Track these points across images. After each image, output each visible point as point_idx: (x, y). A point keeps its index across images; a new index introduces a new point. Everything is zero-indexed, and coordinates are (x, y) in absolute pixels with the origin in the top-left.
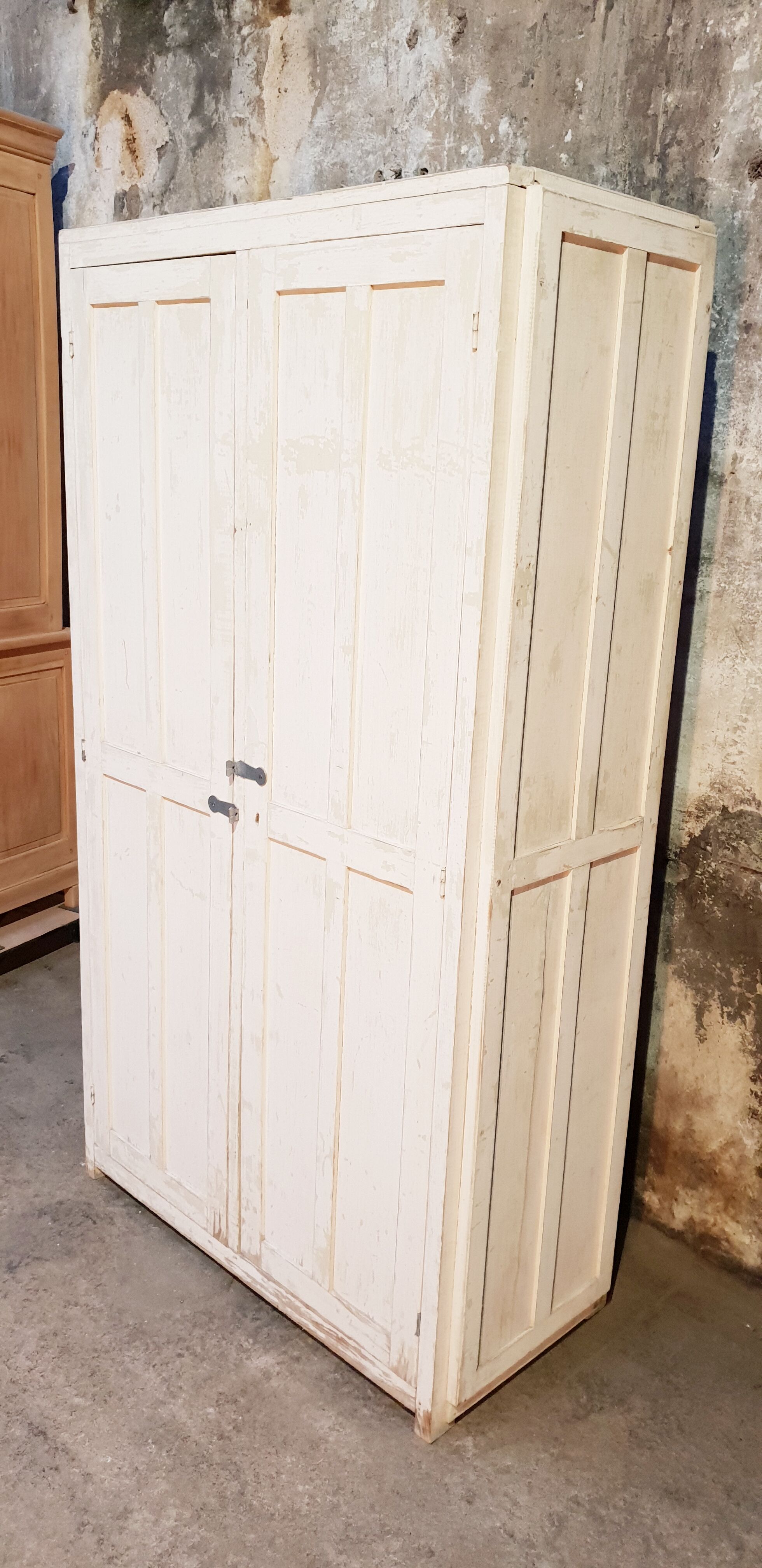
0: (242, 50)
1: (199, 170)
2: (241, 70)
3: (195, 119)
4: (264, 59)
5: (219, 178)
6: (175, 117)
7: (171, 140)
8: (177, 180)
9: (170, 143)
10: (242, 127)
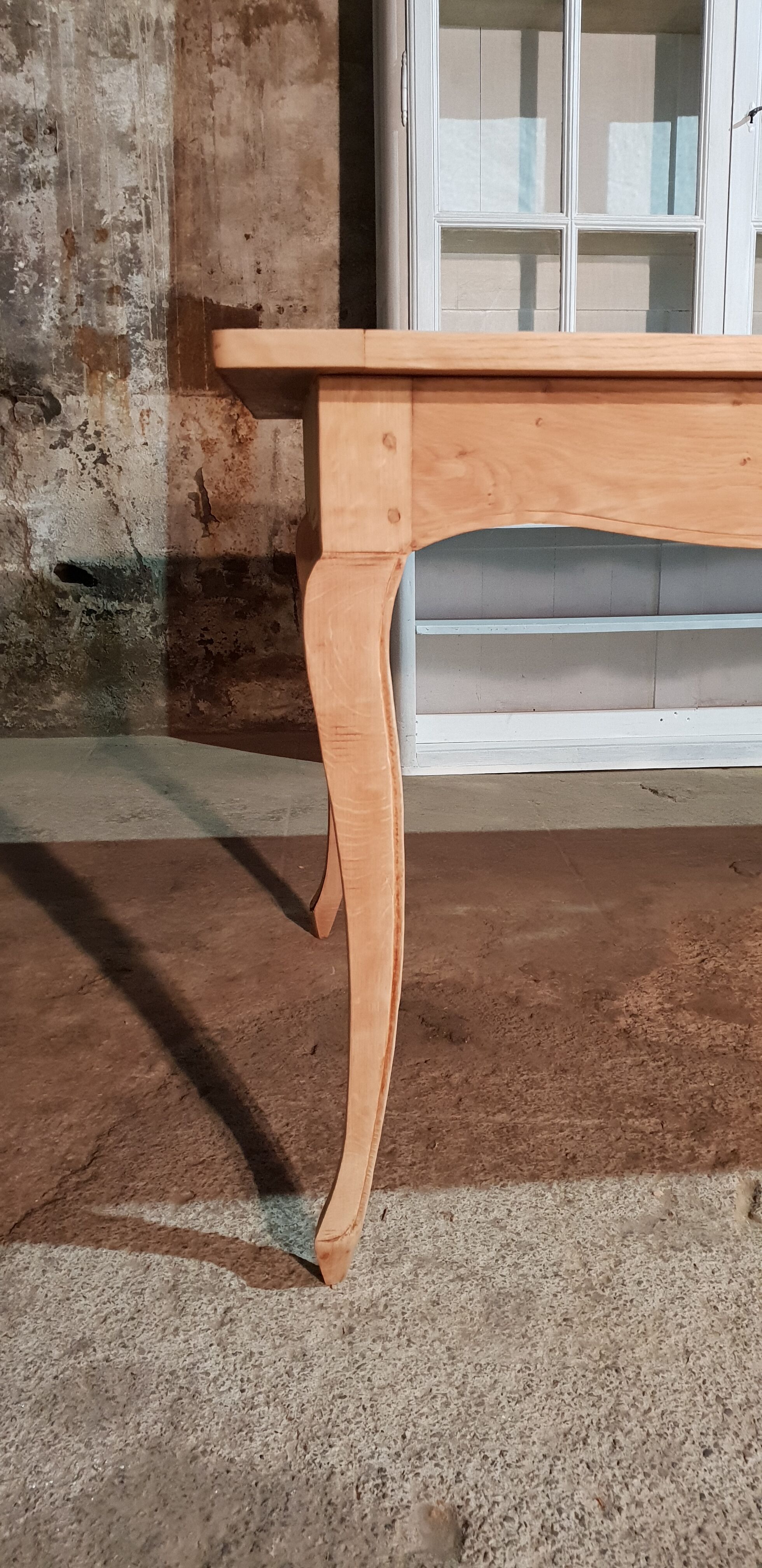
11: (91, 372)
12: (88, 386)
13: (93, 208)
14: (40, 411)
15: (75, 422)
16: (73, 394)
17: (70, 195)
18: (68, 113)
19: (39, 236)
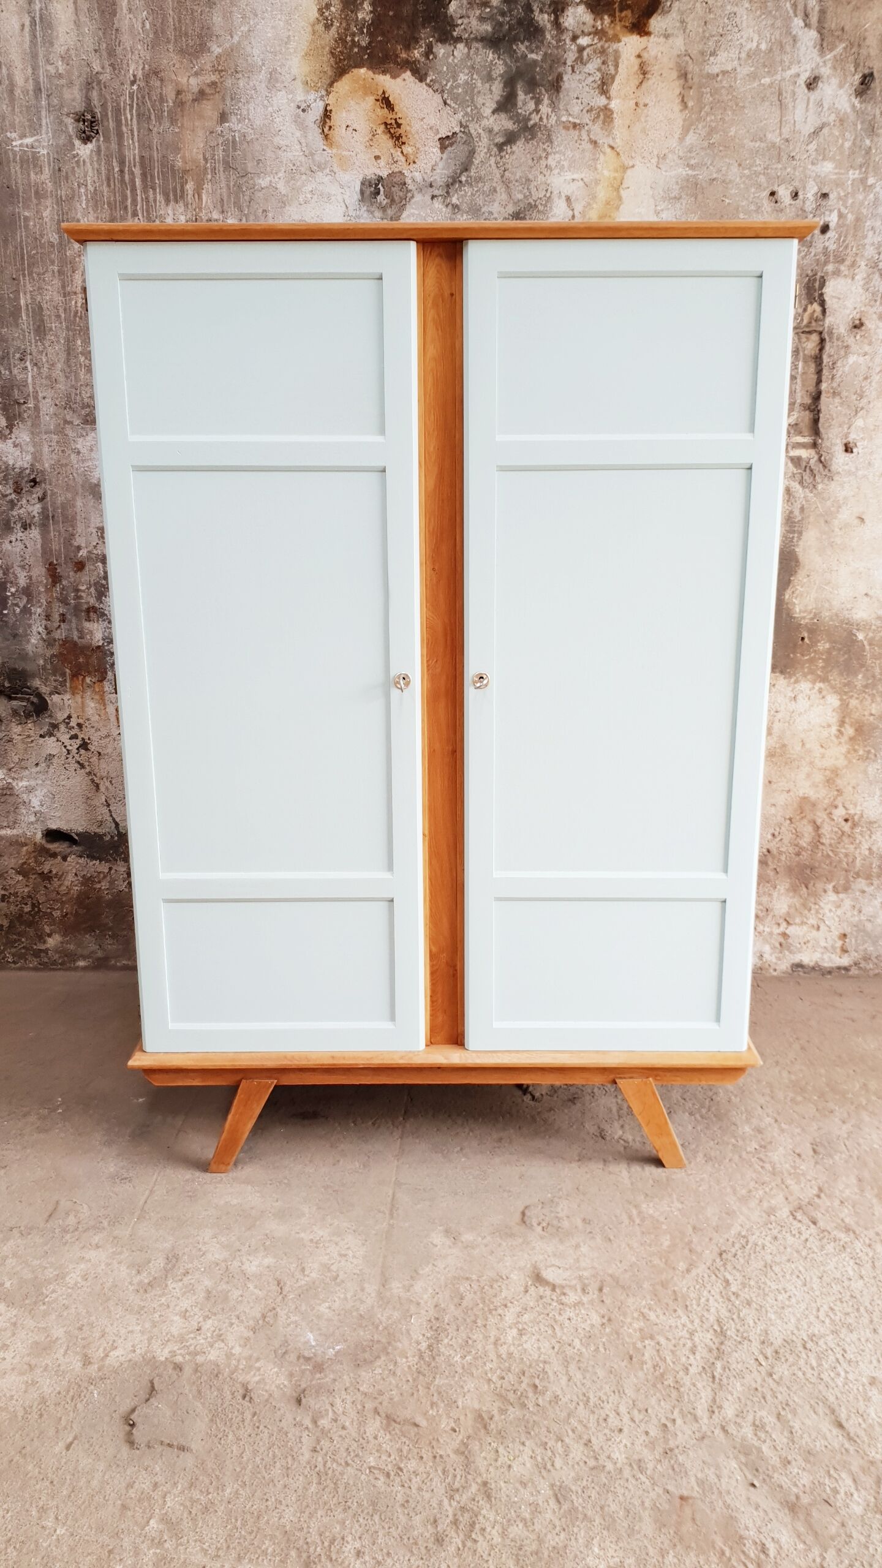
0: (580, 59)
1: (506, 166)
2: (578, 77)
3: (503, 116)
4: (613, 72)
5: (540, 177)
6: (469, 110)
7: (464, 132)
8: (473, 172)
9: (461, 134)
10: (577, 132)
11: (74, 676)
12: (71, 687)
13: (71, 545)
14: (31, 708)
15: (61, 716)
16: (59, 694)
17: (52, 534)
18: (49, 470)
19: (27, 567)
